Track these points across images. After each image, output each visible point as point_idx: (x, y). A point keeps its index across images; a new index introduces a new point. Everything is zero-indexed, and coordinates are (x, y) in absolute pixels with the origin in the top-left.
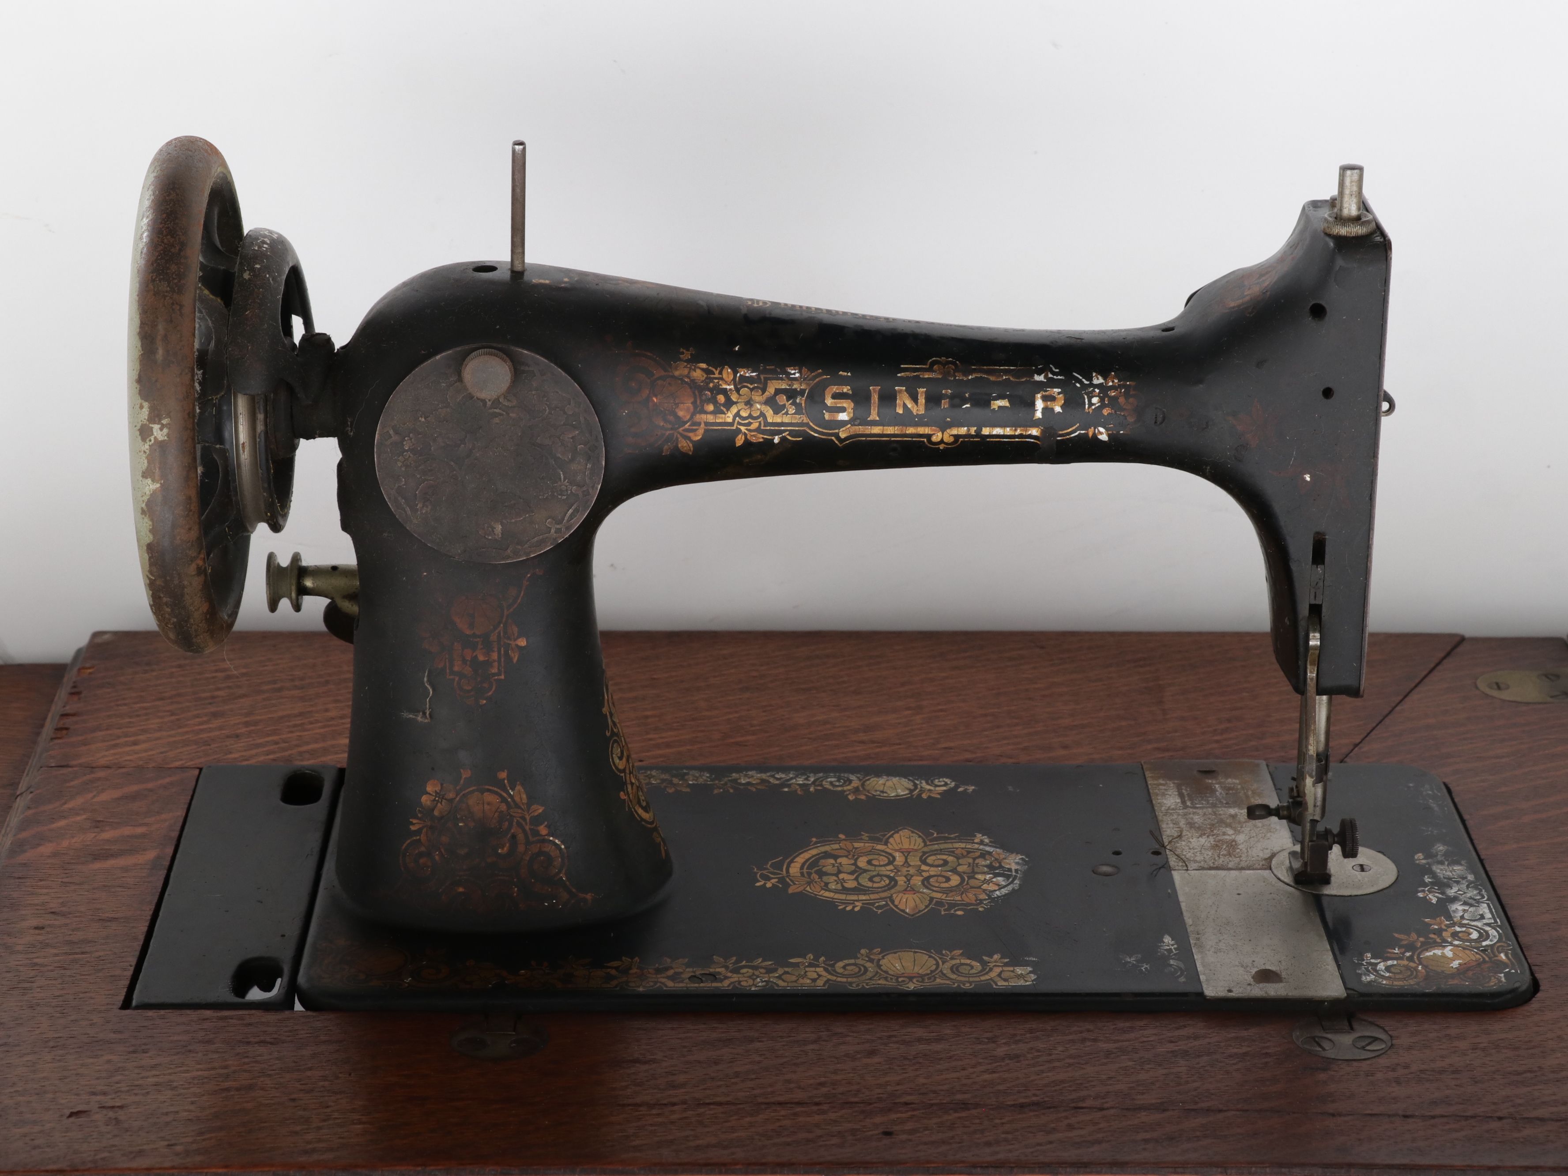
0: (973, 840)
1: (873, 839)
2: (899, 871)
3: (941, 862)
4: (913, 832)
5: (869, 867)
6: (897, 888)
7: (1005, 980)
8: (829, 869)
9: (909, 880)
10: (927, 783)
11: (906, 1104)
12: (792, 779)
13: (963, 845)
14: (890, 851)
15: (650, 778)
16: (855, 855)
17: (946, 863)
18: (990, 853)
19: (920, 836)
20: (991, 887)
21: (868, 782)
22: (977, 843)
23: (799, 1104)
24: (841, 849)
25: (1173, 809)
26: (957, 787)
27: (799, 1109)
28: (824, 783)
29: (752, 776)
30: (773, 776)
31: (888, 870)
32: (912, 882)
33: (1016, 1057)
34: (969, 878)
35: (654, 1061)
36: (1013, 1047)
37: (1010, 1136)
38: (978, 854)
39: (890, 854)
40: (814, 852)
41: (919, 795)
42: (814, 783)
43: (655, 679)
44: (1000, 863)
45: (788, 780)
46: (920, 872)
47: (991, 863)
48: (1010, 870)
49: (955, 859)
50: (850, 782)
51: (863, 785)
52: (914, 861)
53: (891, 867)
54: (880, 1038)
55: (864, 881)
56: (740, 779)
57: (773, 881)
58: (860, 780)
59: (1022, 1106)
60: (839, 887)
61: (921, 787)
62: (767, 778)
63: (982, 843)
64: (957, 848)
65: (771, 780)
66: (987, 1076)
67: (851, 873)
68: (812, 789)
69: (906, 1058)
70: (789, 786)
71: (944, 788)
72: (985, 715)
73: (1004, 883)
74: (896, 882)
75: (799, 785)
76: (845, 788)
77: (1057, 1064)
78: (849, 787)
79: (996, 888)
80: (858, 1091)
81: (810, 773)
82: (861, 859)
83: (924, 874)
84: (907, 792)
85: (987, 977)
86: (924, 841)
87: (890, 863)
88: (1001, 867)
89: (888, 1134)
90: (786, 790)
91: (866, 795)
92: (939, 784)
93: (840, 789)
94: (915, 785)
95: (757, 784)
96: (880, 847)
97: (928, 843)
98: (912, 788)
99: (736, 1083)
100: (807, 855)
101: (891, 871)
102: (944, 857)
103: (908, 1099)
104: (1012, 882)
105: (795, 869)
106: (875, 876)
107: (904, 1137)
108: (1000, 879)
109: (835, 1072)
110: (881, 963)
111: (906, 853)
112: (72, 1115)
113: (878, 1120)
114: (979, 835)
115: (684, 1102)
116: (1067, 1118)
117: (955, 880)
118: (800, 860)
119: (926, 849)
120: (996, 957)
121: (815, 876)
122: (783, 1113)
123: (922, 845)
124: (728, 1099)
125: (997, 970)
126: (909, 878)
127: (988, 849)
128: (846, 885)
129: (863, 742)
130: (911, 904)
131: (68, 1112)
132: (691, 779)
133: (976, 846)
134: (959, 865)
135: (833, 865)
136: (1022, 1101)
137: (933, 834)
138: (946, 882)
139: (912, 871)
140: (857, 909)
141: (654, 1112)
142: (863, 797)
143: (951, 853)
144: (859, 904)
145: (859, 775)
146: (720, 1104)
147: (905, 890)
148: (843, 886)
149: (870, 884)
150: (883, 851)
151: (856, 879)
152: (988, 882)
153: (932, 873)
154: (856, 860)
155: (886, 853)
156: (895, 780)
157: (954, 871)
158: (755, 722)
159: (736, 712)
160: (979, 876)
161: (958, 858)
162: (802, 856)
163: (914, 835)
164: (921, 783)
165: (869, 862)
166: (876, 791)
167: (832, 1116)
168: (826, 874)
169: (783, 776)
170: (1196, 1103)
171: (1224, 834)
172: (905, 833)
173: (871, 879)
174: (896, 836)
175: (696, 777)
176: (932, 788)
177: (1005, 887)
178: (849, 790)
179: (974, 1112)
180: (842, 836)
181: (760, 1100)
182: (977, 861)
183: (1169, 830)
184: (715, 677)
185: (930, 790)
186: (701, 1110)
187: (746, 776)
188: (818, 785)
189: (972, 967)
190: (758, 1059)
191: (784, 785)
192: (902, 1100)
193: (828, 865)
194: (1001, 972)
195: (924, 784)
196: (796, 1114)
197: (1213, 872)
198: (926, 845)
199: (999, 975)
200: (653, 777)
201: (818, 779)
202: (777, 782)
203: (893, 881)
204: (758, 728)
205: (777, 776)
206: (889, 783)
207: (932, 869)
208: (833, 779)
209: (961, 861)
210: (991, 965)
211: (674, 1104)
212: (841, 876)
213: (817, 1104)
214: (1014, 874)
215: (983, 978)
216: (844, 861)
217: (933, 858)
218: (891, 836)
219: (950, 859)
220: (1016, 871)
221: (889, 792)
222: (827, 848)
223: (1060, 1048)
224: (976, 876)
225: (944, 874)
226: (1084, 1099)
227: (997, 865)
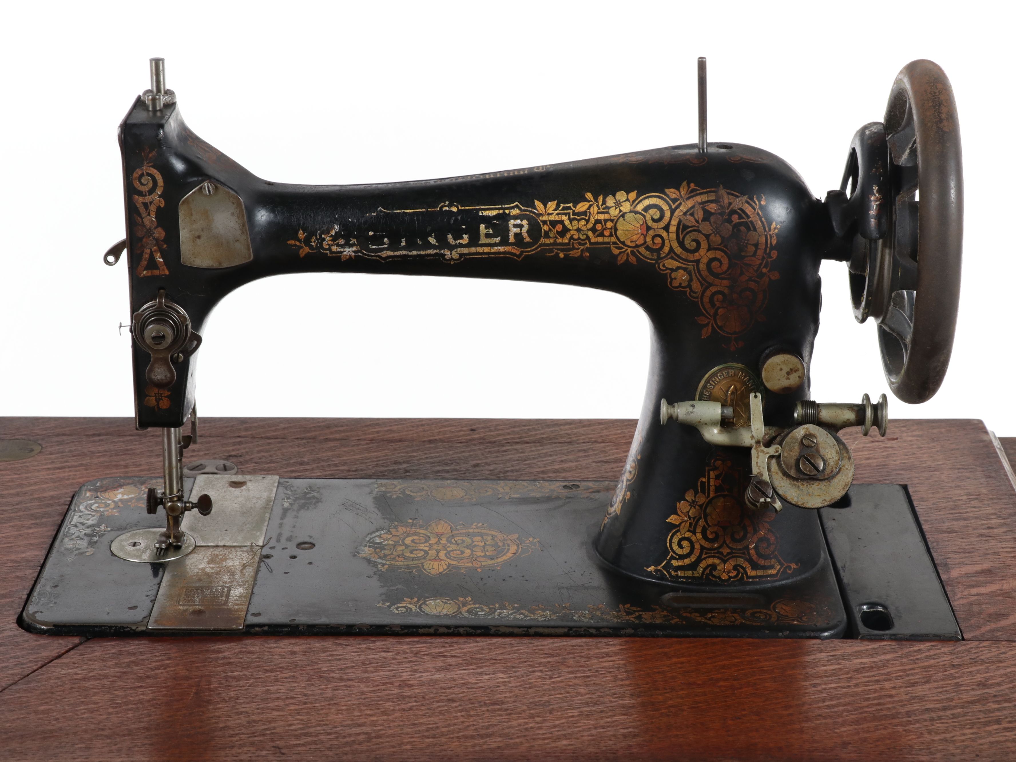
0: (389, 567)
1: (458, 568)
2: (444, 547)
3: (415, 552)
4: (429, 573)
5: (462, 549)
6: (447, 536)
7: (393, 484)
8: (490, 549)
9: (438, 540)
10: (411, 609)
11: (461, 443)
12: (512, 614)
13: (397, 563)
14: (447, 560)
15: (618, 616)
16: (473, 558)
17: (411, 552)
18: (380, 558)
19: (425, 570)
20: (385, 536)
21: (455, 611)
22: (387, 564)
23: (517, 443)
24: (480, 562)
25: (239, 585)
26: (389, 607)
27: (518, 440)
28: (488, 610)
29: (541, 616)
30: (526, 616)
31: (452, 547)
32: (437, 540)
33: (396, 463)
34: (398, 542)
35: (596, 462)
36: (396, 468)
37: (411, 429)
38: (389, 557)
39: (448, 558)
40: (499, 560)
41: (419, 600)
42: (495, 610)
43: (624, 715)
44: (375, 551)
45: (514, 613)
46: (431, 546)
47: (381, 551)
48: (370, 547)
49: (404, 554)
50: (469, 612)
51: (459, 608)
52: (432, 553)
53: (449, 549)
54: (470, 473)
55: (468, 540)
56: (550, 615)
57: (528, 542)
58: (461, 612)
59: (400, 441)
60: (485, 537)
61: (416, 606)
62: (530, 615)
63: (383, 565)
64: (401, 561)
65: (527, 613)
66: (415, 454)
67: (475, 546)
68: (497, 605)
69: (458, 463)
70: (514, 608)
71: (399, 605)
72: (348, 680)
73: (377, 538)
74: (447, 540)
75: (506, 609)
76: (472, 606)
77: (375, 459)
78: (469, 607)
79: (382, 536)
80: (486, 448)
81: (497, 618)
82: (468, 555)
83: (428, 544)
84: (427, 603)
85: (403, 486)
86: (423, 566)
87: (449, 552)
88: (375, 549)
89: (473, 430)
90: (516, 605)
91: (458, 600)
92: (401, 609)
93: (477, 606)
94: (420, 607)
95: (538, 610)
96: (454, 563)
97: (420, 565)
98: (423, 606)
99: (552, 452)
100: (505, 558)
101: (449, 547)
102: (412, 555)
103: (459, 445)
104: (371, 539)
105: (513, 548)
106: (461, 543)
107: (465, 429)
108: (378, 541)
109: (497, 457)
110: (465, 494)
111: (437, 558)
112: (897, 439)
113: (476, 436)
114: (384, 570)
115: (578, 443)
116: (379, 436)
117: (408, 541)
118: (509, 555)
119: (423, 561)
120: (395, 496)
121: (500, 544)
122: (526, 439)
123: (425, 564)
124: (555, 445)
125: (397, 489)
126: (438, 543)
127: (380, 561)
128: (480, 538)
129: (452, 657)
130: (440, 527)
131: (899, 440)
132: (587, 615)
133: (388, 563)
134: (403, 550)
135: (487, 551)
136: (400, 443)
137: (415, 571)
138: (414, 540)
139: (435, 547)
140: (476, 524)
141: (594, 439)
142: (460, 599)
143: (405, 558)
144: (473, 527)
145: (461, 616)
146: (559, 443)
147: (442, 535)
148: (483, 538)
149: (464, 538)
150: (453, 560)
151: (473, 542)
152: (387, 539)
153: (423, 545)
154: (472, 554)
155: (450, 559)
156: (435, 612)
157: (407, 546)
158: (539, 674)
159: (554, 683)
160: (391, 542)
161: (403, 554)
162: (508, 558)
163: (429, 571)
164: (416, 610)
165: (463, 552)
166: (450, 604)
167: (500, 438)
168: (493, 546)
169: (518, 616)
170: (308, 442)
171: (212, 568)
172: (433, 572)
173: (463, 541)
174: (441, 570)
175: (583, 616)
176: (408, 605)
177: (376, 537)
178: (470, 605)
179: (426, 439)
180: (479, 570)
181: (538, 444)
182: (391, 552)
183: (250, 570)
184: (573, 716)
185: (410, 604)
186: (569, 440)
187: (546, 617)
188: (492, 608)
189: (411, 491)
190: (539, 463)
191: (518, 609)
192: (463, 444)
193: (490, 551)
194: (394, 488)
195: (413, 608)
196: (520, 438)
197: (235, 544)
198: (422, 564)
199: (396, 486)
200: (615, 617)
201: (491, 614)
202: (522, 611)
203: (449, 541)
204: (536, 669)
205: (522, 616)
206: (439, 609)
207: (421, 548)
208: (480, 613)
209: (401, 552)
210: (399, 492)
211: (584, 443)
212: (483, 544)
213: (508, 443)
214: (368, 544)
215: (406, 485)
216: (480, 554)
217: (419, 555)
218: (444, 570)
219: (408, 554)
220: (366, 546)
221: (441, 603)
222: (490, 562)
223: (370, 467)
224: (393, 543)
225: (414, 545)
226: (367, 444)
227: (377, 550)
